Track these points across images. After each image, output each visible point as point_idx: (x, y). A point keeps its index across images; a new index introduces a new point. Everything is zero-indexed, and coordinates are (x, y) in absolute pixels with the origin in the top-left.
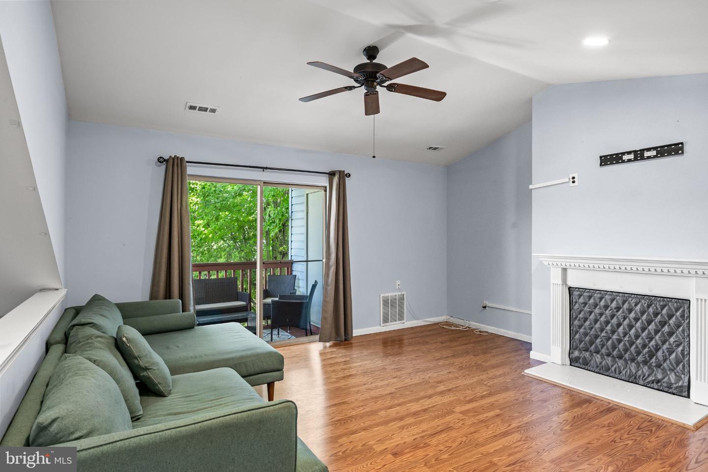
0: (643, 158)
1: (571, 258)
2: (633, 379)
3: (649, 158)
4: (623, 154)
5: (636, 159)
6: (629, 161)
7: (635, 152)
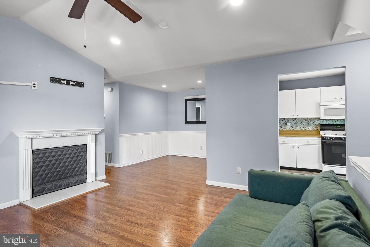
0: (70, 84)
1: (32, 132)
2: (67, 186)
3: (72, 85)
4: (62, 79)
5: (67, 84)
6: (64, 84)
7: (67, 80)
